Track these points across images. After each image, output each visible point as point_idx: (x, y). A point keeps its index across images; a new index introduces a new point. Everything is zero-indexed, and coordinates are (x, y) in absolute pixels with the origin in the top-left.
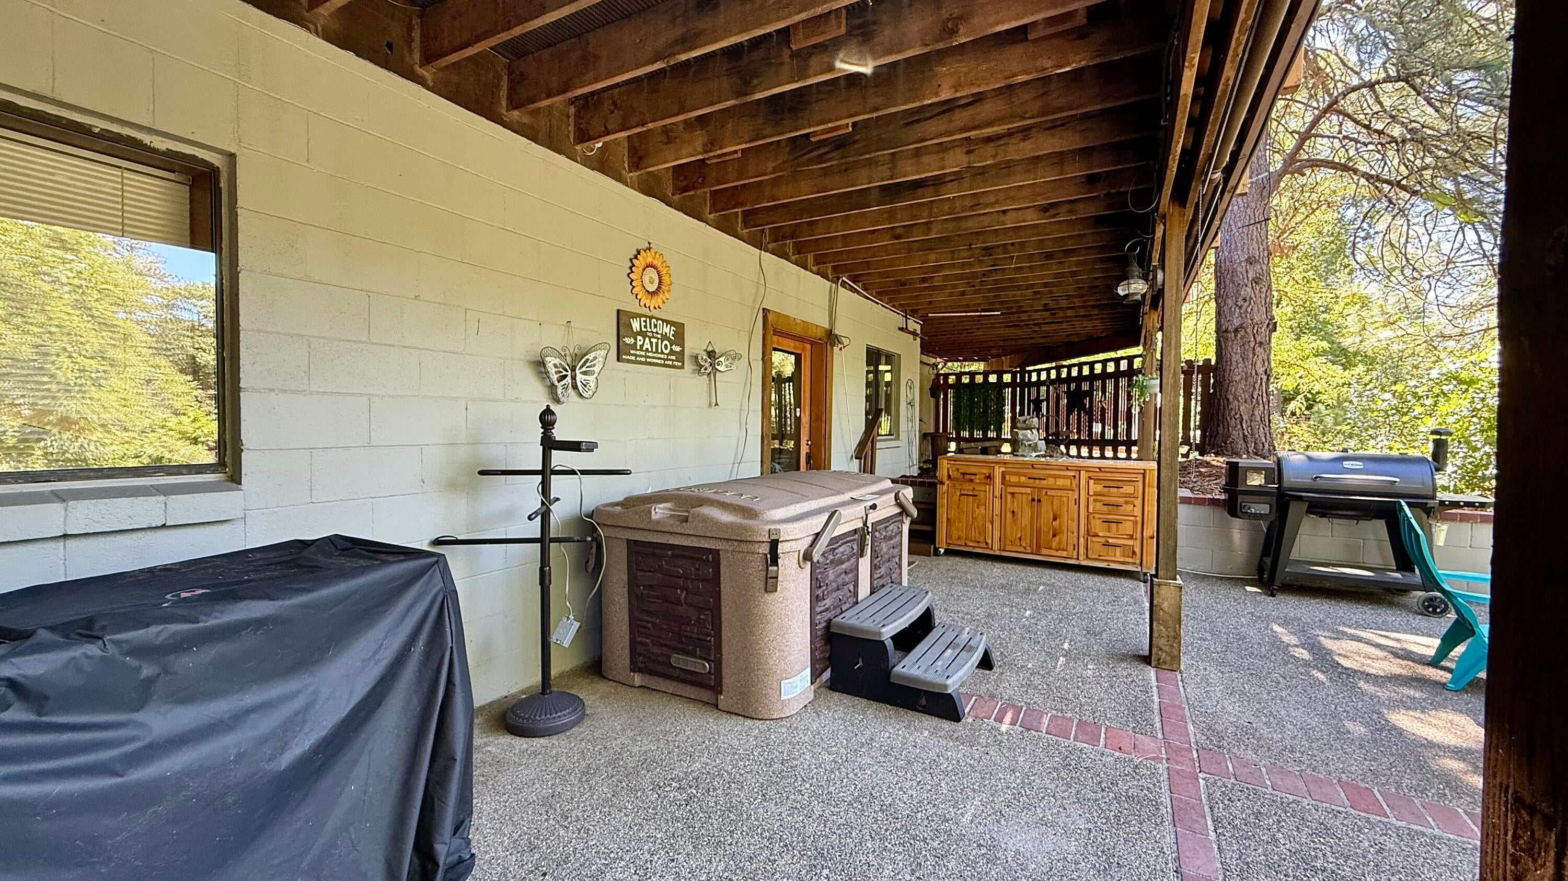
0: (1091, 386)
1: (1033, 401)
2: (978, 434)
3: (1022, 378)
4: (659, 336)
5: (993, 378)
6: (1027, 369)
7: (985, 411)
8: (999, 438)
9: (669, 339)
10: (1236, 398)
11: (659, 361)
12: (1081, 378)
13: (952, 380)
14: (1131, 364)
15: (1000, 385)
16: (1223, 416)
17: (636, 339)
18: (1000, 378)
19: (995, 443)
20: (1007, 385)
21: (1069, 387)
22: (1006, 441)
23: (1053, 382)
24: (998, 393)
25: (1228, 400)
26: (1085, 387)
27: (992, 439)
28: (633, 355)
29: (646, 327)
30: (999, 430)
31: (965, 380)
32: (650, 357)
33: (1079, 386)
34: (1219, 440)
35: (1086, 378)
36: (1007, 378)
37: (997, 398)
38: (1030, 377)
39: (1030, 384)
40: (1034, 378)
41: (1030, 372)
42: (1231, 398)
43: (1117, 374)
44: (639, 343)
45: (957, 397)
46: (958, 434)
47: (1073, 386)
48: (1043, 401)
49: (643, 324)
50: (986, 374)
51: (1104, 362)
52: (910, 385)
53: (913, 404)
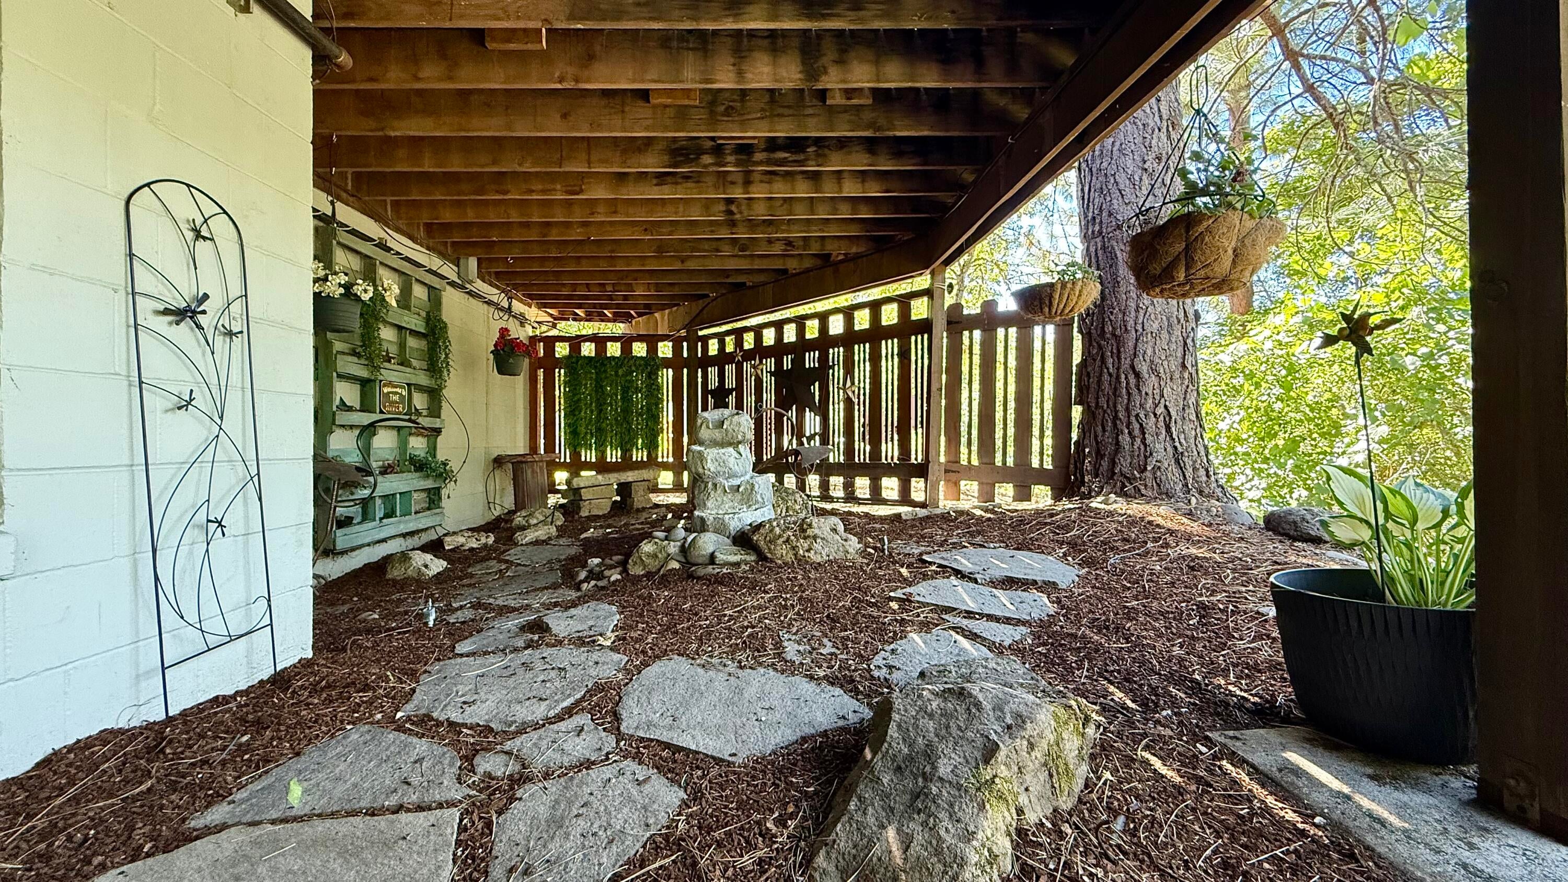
0: (824, 359)
1: (712, 392)
2: (613, 455)
3: (692, 349)
5: (639, 349)
6: (701, 333)
7: (626, 411)
8: (652, 463)
10: (1153, 370)
12: (802, 345)
13: (562, 350)
14: (905, 310)
15: (652, 364)
16: (1127, 410)
18: (652, 350)
19: (645, 474)
20: (666, 363)
21: (779, 364)
22: (665, 466)
23: (749, 355)
24: (649, 376)
25: (1138, 375)
26: (811, 360)
27: (640, 465)
30: (652, 445)
31: (588, 349)
33: (799, 361)
34: (1124, 464)
35: (811, 345)
36: (665, 350)
37: (649, 387)
38: (705, 348)
39: (706, 362)
40: (713, 348)
41: (705, 340)
42: (1143, 368)
43: (876, 334)
45: (573, 382)
46: (576, 455)
47: (787, 362)
48: (730, 391)
50: (626, 342)
51: (848, 313)
52: (197, 218)
53: (224, 322)
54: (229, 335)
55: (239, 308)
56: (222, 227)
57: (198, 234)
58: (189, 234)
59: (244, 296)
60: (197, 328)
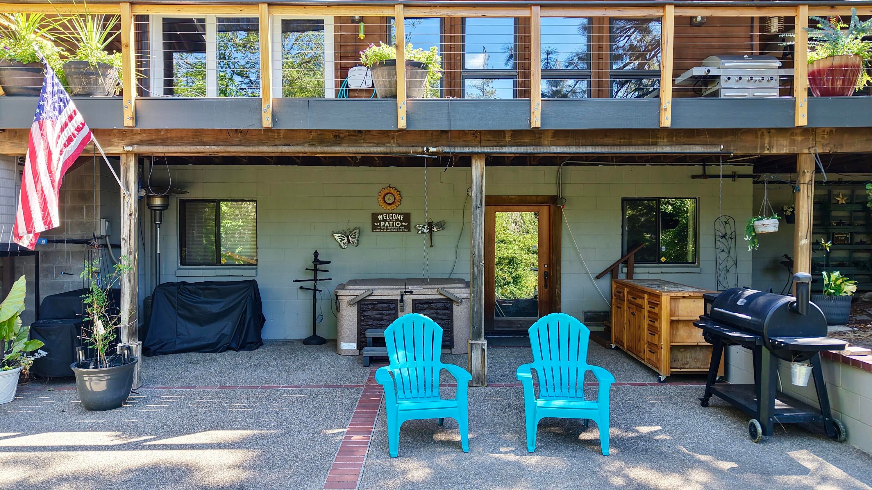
4: (394, 220)
9: (400, 221)
11: (394, 230)
17: (381, 223)
28: (379, 229)
29: (386, 217)
32: (388, 229)
44: (382, 224)
49: (384, 217)
52: (726, 221)
53: (730, 236)
54: (732, 238)
55: (734, 234)
56: (731, 220)
57: (726, 223)
58: (724, 224)
59: (735, 231)
60: (726, 238)
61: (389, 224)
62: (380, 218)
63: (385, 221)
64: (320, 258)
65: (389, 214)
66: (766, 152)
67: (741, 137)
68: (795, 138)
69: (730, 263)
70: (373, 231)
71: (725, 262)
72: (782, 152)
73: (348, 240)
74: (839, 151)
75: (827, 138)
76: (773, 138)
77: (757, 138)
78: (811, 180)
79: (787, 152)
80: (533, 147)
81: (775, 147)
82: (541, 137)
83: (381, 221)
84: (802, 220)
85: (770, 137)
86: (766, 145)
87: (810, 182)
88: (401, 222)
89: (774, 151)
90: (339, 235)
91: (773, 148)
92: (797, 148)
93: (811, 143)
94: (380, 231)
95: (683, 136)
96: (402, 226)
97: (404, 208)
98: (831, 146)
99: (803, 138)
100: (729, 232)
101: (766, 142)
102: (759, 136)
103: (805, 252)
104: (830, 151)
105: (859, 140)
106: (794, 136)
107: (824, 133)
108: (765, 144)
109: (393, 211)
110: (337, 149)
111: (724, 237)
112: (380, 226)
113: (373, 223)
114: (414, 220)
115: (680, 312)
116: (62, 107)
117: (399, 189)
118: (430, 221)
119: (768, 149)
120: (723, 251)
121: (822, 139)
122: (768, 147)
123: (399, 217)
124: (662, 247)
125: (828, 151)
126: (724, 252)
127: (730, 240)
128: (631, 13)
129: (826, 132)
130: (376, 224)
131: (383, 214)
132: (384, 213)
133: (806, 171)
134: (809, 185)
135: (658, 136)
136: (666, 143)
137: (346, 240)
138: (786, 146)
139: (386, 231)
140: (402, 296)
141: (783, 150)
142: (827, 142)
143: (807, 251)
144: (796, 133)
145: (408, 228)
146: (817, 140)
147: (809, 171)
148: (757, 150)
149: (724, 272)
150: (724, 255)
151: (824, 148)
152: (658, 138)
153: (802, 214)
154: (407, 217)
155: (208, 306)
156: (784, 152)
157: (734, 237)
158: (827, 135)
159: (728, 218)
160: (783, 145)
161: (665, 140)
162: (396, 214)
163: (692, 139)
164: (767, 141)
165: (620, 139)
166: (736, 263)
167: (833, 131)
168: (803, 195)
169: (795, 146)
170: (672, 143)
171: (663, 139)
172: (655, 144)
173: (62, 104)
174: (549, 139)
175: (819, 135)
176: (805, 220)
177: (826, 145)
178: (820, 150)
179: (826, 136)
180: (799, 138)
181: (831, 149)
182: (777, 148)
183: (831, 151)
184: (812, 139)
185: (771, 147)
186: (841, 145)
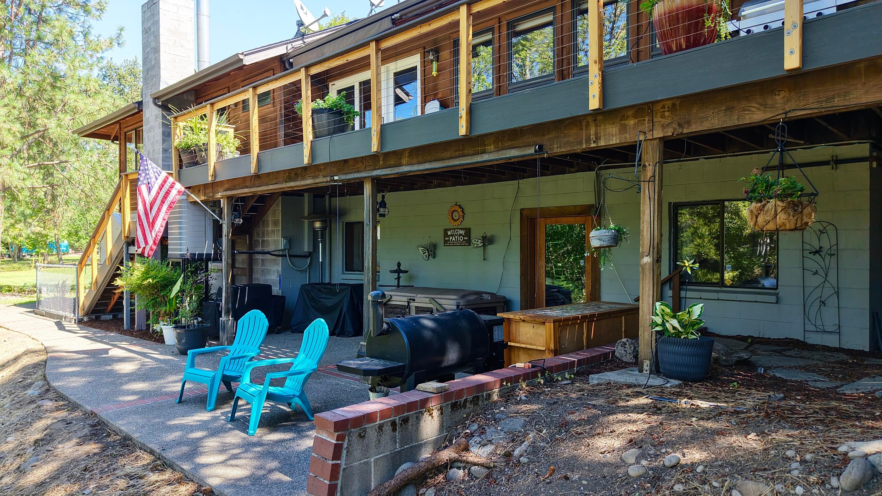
4: (459, 235)
9: (463, 235)
11: (459, 244)
17: (449, 238)
28: (448, 243)
32: (455, 243)
44: (451, 239)
49: (452, 232)
52: (822, 228)
53: (829, 252)
54: (831, 255)
55: (835, 247)
56: (830, 228)
57: (821, 232)
58: (819, 233)
59: (837, 244)
60: (820, 255)
61: (455, 238)
62: (449, 233)
63: (452, 236)
64: (402, 268)
65: (455, 229)
66: (593, 145)
67: (564, 132)
68: (626, 122)
69: (828, 291)
70: (445, 245)
71: (820, 289)
72: (611, 143)
73: (428, 253)
74: (685, 131)
75: (669, 116)
76: (600, 126)
77: (582, 129)
78: (654, 176)
79: (618, 142)
80: (390, 169)
81: (602, 138)
82: (401, 158)
83: (450, 236)
84: (643, 232)
85: (596, 126)
86: (592, 137)
87: (652, 179)
88: (464, 237)
89: (602, 143)
90: (422, 249)
91: (600, 139)
92: (629, 136)
93: (646, 126)
94: (449, 245)
95: (508, 140)
96: (464, 240)
97: (465, 224)
98: (675, 126)
99: (637, 120)
100: (826, 244)
101: (592, 134)
102: (584, 127)
103: (648, 274)
104: (673, 134)
105: (716, 111)
106: (625, 120)
107: (664, 110)
108: (590, 135)
109: (459, 227)
110: (298, 183)
111: (817, 252)
112: (449, 240)
113: (444, 238)
114: (473, 234)
115: (521, 337)
116: (158, 176)
117: (463, 206)
118: (485, 235)
119: (594, 142)
120: (816, 273)
121: (662, 118)
122: (594, 139)
123: (462, 232)
124: (727, 266)
125: (671, 134)
126: (817, 275)
127: (828, 258)
128: (438, 24)
129: (666, 107)
130: (446, 239)
131: (450, 229)
132: (453, 229)
133: (647, 164)
134: (650, 183)
135: (486, 143)
136: (492, 150)
137: (427, 253)
138: (616, 135)
139: (454, 245)
140: (409, 303)
141: (612, 140)
142: (669, 121)
143: (650, 273)
144: (628, 116)
145: (469, 242)
146: (655, 120)
147: (651, 164)
148: (582, 144)
149: (817, 303)
150: (817, 280)
151: (665, 130)
152: (485, 145)
153: (643, 222)
154: (468, 232)
155: (325, 301)
156: (614, 142)
157: (836, 253)
158: (668, 111)
159: (825, 224)
160: (612, 134)
161: (492, 147)
162: (460, 229)
163: (516, 142)
164: (592, 131)
165: (456, 151)
166: (837, 293)
167: (676, 104)
168: (644, 197)
169: (626, 133)
170: (498, 149)
171: (491, 146)
172: (484, 152)
173: (156, 174)
174: (407, 159)
175: (656, 114)
176: (647, 231)
177: (668, 125)
178: (658, 133)
179: (667, 114)
180: (632, 122)
181: (675, 129)
182: (605, 139)
183: (675, 133)
184: (648, 120)
185: (597, 138)
186: (689, 123)
